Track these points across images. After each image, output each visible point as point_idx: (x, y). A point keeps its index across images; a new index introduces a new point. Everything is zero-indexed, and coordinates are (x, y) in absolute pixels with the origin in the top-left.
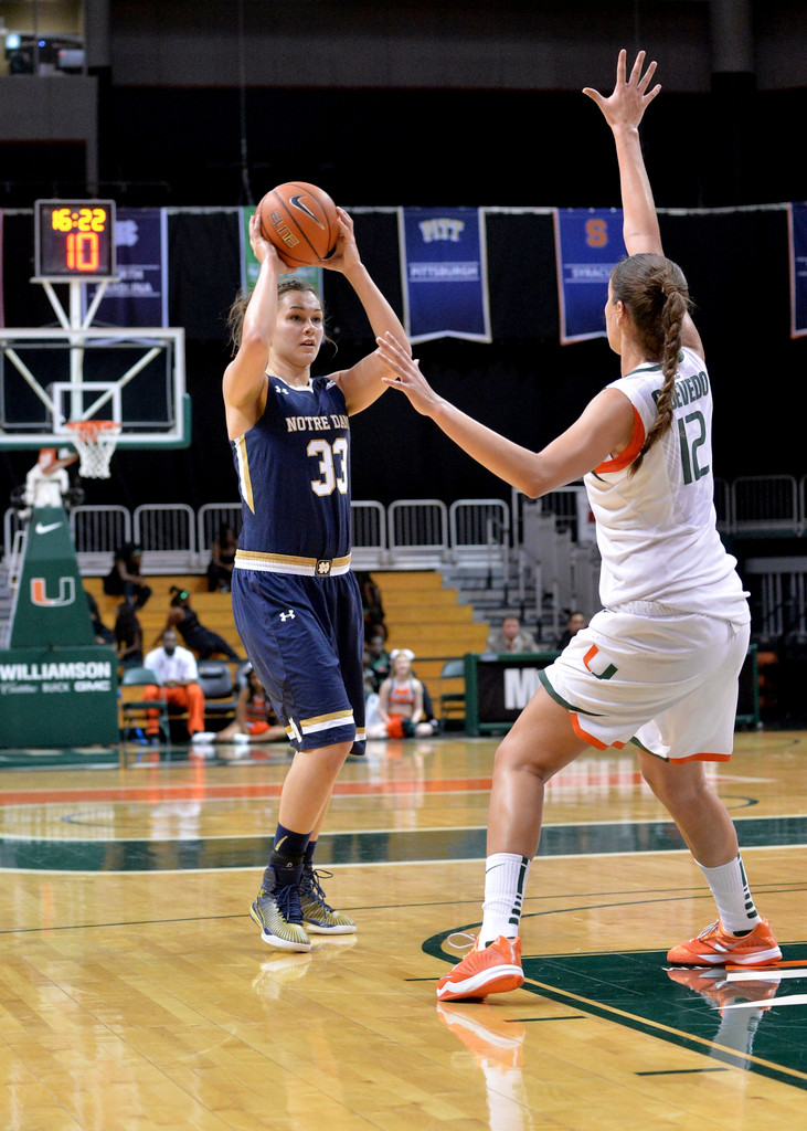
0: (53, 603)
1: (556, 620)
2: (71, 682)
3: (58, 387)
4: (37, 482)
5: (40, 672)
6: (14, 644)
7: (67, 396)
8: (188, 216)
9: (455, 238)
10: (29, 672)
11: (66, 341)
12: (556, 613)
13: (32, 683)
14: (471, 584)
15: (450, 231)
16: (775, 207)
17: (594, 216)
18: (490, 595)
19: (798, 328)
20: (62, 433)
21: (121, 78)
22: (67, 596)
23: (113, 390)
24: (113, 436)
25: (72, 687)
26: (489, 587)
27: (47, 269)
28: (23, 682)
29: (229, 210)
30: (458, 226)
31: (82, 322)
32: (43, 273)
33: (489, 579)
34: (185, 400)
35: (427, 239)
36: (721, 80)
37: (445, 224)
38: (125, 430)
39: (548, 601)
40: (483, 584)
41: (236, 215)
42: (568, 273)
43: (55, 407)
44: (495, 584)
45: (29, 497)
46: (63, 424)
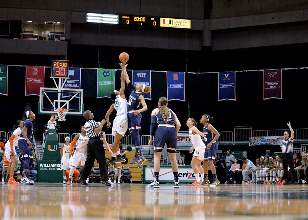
0: (52, 150)
1: (164, 161)
2: (56, 168)
3: (55, 101)
4: (50, 123)
5: (49, 165)
6: (43, 159)
7: (57, 103)
8: (86, 69)
9: (144, 77)
10: (46, 165)
11: (57, 91)
12: (164, 160)
13: (47, 168)
14: (145, 153)
15: (143, 75)
16: (215, 73)
17: (175, 73)
18: (149, 156)
19: (219, 100)
20: (56, 111)
21: (72, 42)
22: (55, 149)
23: (68, 102)
24: (66, 112)
25: (56, 169)
26: (149, 154)
27: (53, 75)
28: (45, 168)
29: (95, 69)
30: (145, 74)
31: (61, 87)
32: (53, 76)
33: (149, 152)
34: (83, 104)
35: (138, 77)
36: (204, 48)
37: (142, 74)
38: (69, 111)
39: (162, 157)
40: (148, 153)
41: (97, 70)
42: (169, 86)
43: (54, 106)
44: (151, 153)
45: (48, 127)
46: (56, 109)
